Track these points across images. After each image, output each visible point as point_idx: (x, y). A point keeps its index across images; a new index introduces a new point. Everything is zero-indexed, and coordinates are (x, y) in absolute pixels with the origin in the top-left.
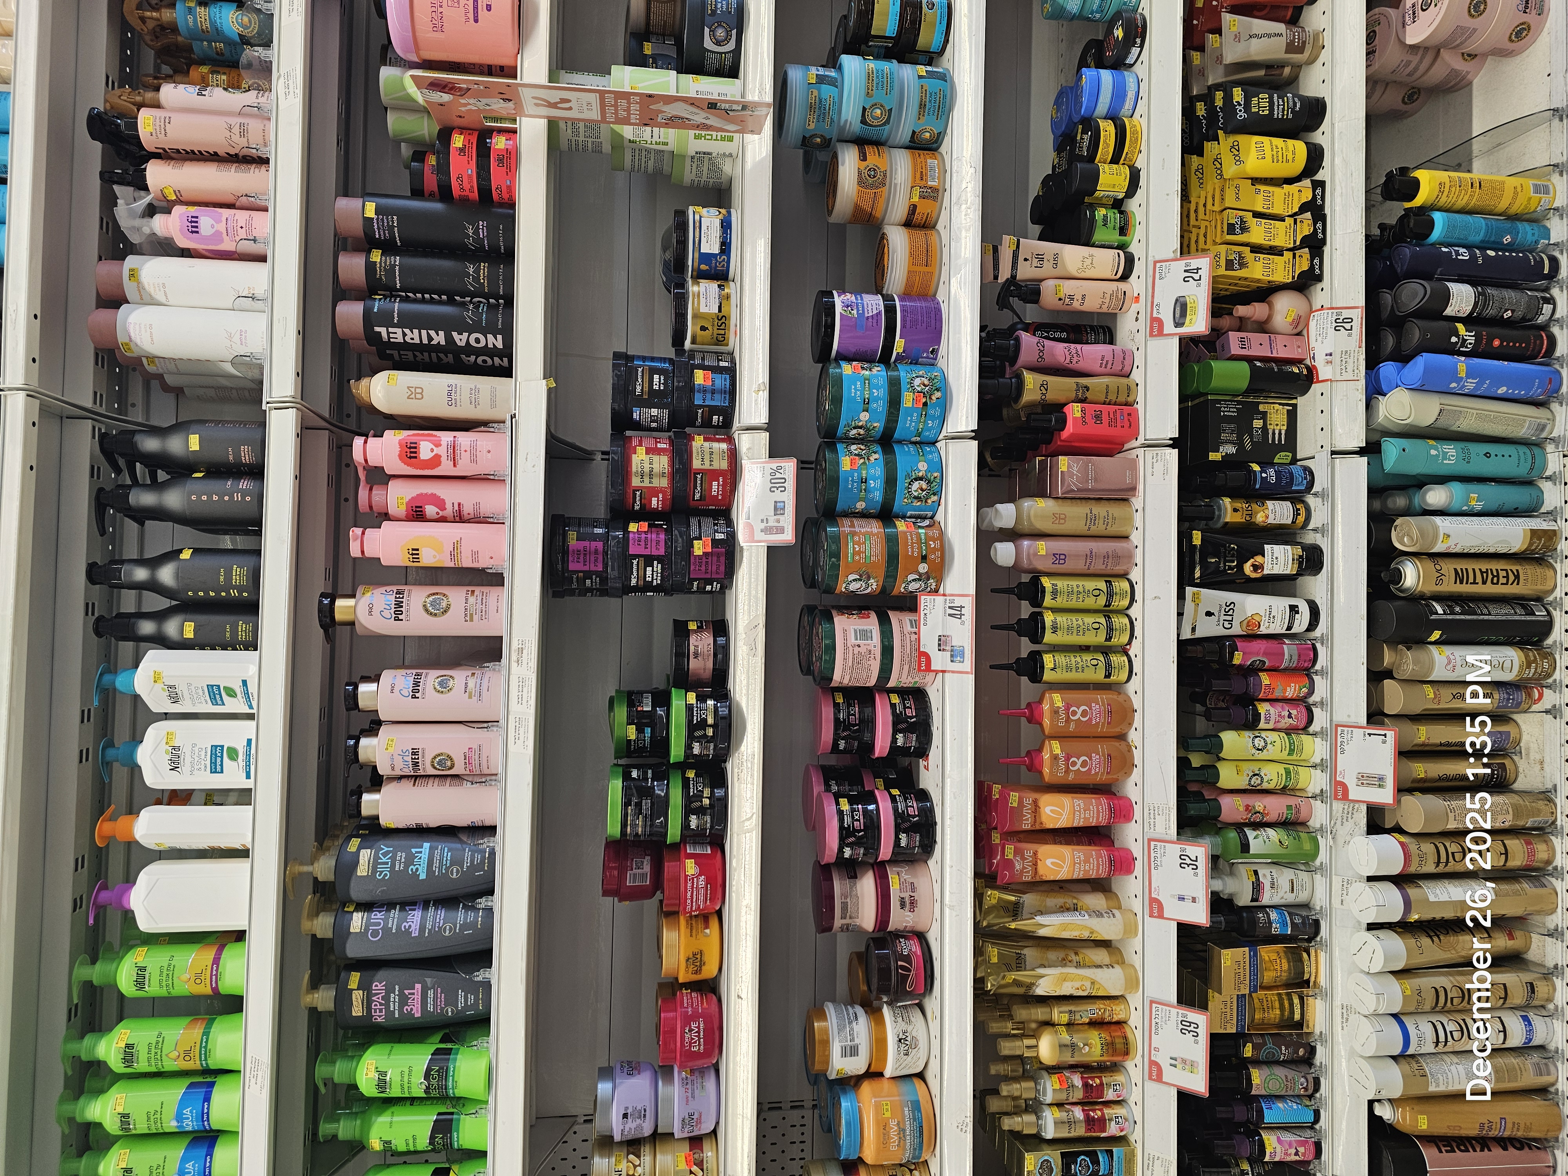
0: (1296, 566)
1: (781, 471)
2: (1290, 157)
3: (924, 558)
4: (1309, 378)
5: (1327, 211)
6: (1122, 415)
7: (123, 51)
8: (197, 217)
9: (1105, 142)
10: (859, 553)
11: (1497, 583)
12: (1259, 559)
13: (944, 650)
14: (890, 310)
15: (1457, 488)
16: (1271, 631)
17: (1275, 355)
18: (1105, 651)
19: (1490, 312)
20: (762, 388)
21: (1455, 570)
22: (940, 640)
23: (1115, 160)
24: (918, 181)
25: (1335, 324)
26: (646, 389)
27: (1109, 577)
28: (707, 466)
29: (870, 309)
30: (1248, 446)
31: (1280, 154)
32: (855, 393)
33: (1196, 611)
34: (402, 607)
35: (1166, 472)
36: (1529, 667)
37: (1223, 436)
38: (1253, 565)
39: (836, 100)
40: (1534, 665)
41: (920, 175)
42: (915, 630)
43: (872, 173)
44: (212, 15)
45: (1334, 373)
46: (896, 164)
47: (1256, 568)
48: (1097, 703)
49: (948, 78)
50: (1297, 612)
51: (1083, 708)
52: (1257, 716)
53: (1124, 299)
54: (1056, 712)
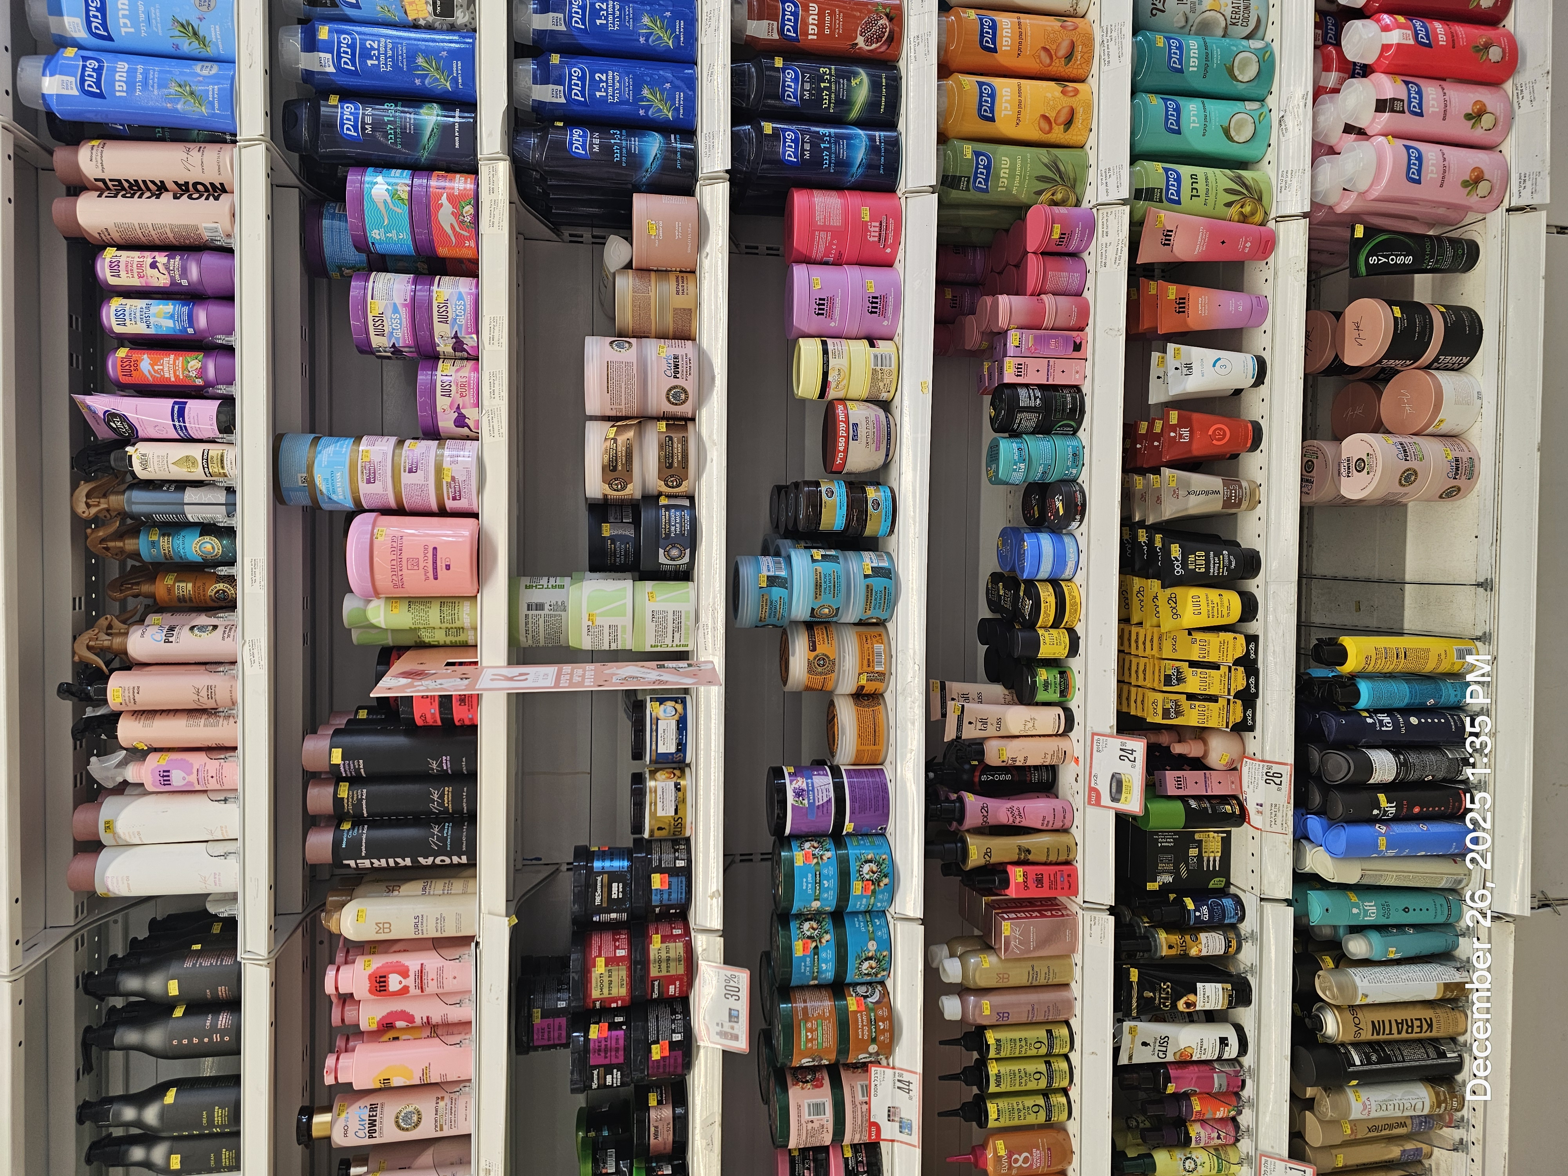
0: (1226, 1002)
1: (736, 980)
2: (1225, 612)
3: (874, 1040)
4: (1242, 817)
5: (1260, 665)
6: (1062, 876)
7: (88, 577)
8: (168, 771)
9: (1045, 612)
10: (812, 1040)
11: (1412, 1033)
12: (1191, 997)
13: (893, 1120)
14: (839, 788)
15: (1375, 937)
16: (1204, 1058)
17: (1209, 793)
18: (1046, 1094)
19: (1413, 776)
20: (716, 894)
21: (1373, 1022)
22: (889, 1111)
23: (1056, 625)
24: (865, 668)
25: (1265, 777)
26: (605, 899)
27: (1049, 1025)
28: (664, 973)
29: (820, 797)
30: (1184, 874)
31: (1215, 609)
32: (807, 886)
33: (1133, 1041)
34: (375, 1125)
35: (1103, 937)
36: (1439, 1106)
37: (1161, 866)
38: (1186, 1003)
39: (786, 600)
40: (1443, 1105)
41: (867, 661)
42: (866, 1099)
43: (822, 662)
44: (176, 547)
45: (1264, 824)
46: (844, 652)
47: (1188, 1005)
48: (1038, 1149)
49: (893, 576)
50: (1227, 1045)
51: (1025, 1154)
52: (1188, 1141)
53: (1065, 757)
54: (998, 1159)
